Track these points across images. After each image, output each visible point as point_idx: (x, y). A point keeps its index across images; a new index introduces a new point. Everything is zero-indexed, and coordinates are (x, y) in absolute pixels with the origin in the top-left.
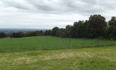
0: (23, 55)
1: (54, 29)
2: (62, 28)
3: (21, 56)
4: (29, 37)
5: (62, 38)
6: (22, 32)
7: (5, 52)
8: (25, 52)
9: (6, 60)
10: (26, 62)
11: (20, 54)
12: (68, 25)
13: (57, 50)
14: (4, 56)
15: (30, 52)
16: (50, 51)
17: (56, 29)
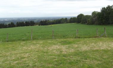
0: (56, 43)
1: (78, 16)
2: (87, 15)
3: (55, 44)
4: (55, 25)
5: (88, 26)
6: (48, 20)
7: (38, 39)
8: (57, 40)
9: (42, 49)
10: (62, 52)
11: (52, 42)
12: (95, 11)
13: (90, 39)
14: (38, 44)
15: (62, 40)
16: (82, 39)
17: (81, 16)
